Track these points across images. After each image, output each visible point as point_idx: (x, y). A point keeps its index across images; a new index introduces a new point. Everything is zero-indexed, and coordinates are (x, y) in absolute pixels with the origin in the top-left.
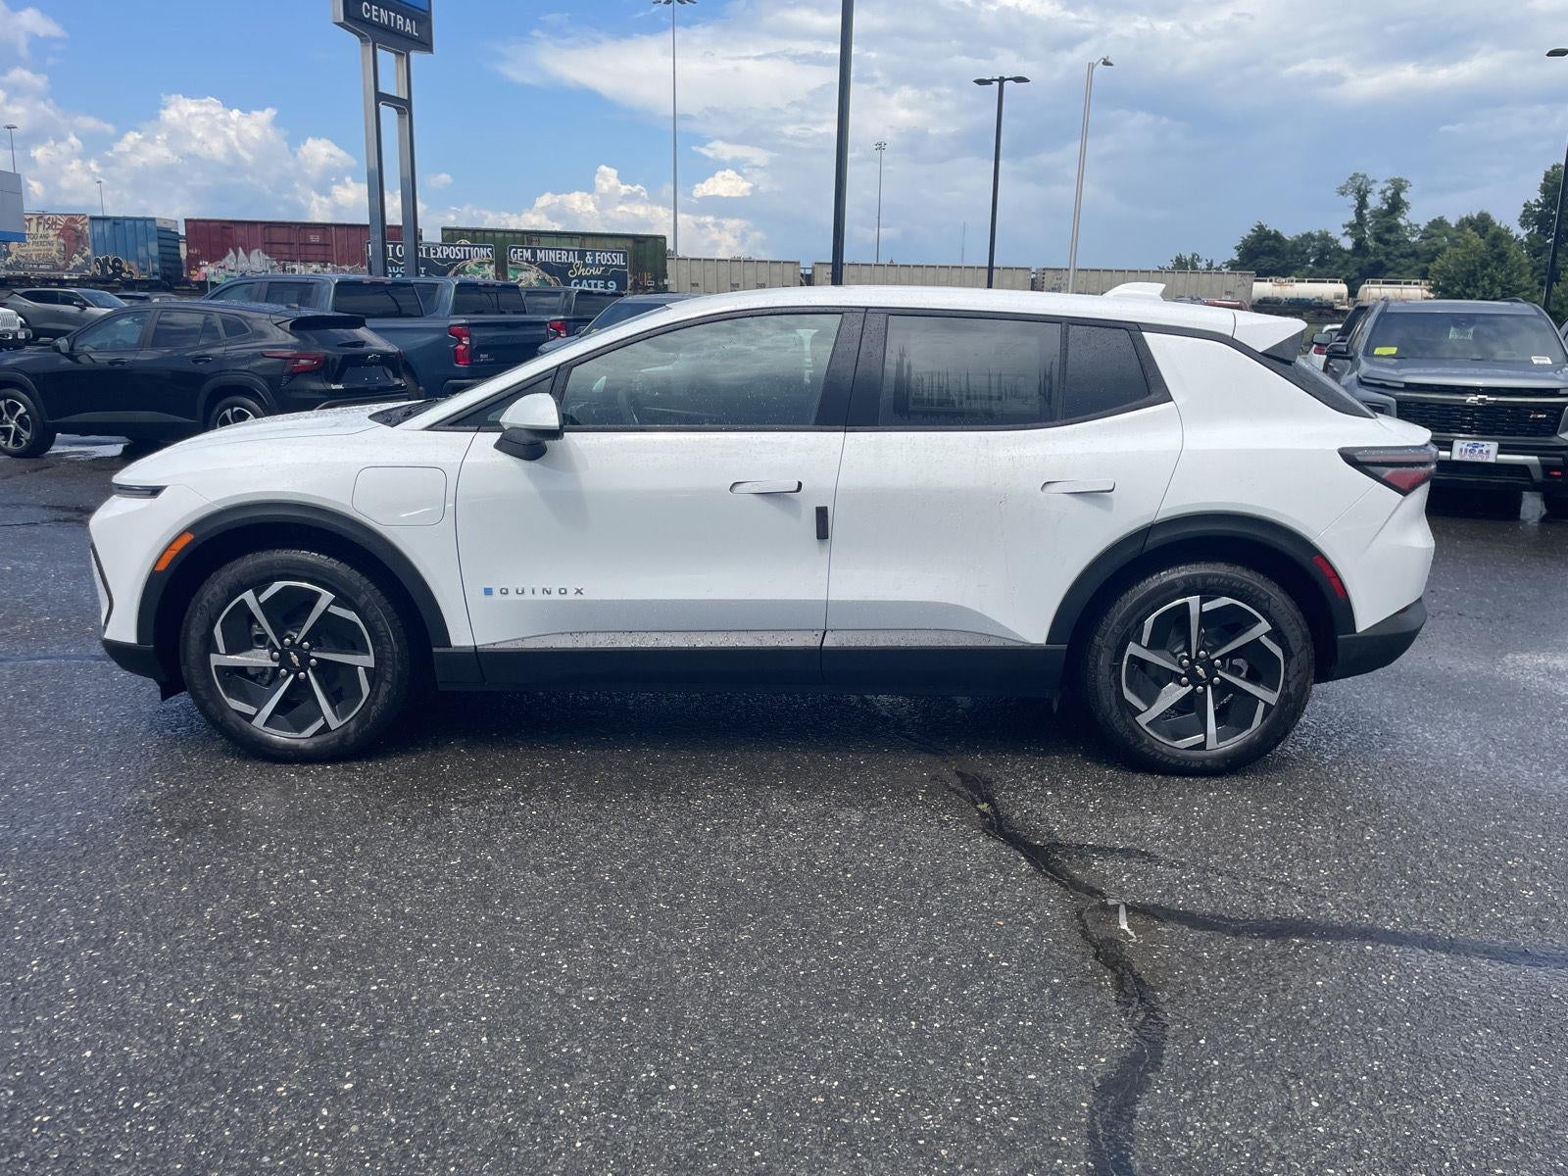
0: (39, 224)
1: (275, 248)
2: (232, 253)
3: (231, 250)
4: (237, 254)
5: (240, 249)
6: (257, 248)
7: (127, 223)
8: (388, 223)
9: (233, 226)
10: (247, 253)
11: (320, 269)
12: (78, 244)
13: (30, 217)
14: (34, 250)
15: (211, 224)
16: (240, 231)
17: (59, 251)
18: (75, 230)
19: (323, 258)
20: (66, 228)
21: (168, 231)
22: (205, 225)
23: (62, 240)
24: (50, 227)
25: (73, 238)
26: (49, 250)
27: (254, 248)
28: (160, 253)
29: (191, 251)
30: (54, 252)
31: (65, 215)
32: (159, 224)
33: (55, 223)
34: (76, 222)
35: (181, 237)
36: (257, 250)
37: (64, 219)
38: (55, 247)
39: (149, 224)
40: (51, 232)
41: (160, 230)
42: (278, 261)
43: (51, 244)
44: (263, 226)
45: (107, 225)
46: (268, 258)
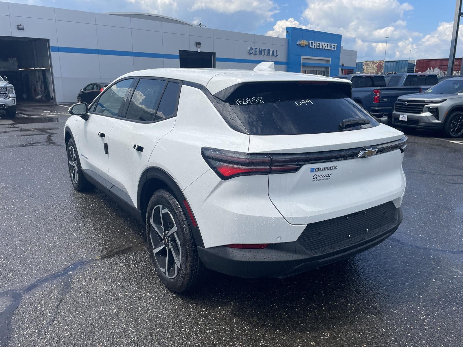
0: (372, 64)
1: (443, 67)
2: (429, 69)
3: (429, 68)
4: (430, 69)
5: (432, 68)
6: (437, 67)
7: (400, 62)
8: (456, 57)
9: (431, 61)
10: (433, 69)
11: (456, 73)
12: (381, 69)
13: (370, 62)
14: (370, 71)
15: (424, 61)
16: (433, 62)
17: (376, 71)
18: (380, 65)
19: (458, 69)
20: (379, 64)
21: (412, 64)
22: (422, 61)
23: (377, 68)
24: (375, 65)
25: (380, 67)
26: (373, 71)
27: (436, 67)
28: (408, 70)
29: (417, 69)
30: (374, 72)
31: (379, 61)
32: (409, 62)
33: (376, 63)
34: (381, 63)
35: (415, 65)
36: (437, 68)
37: (378, 62)
38: (375, 70)
39: (406, 62)
40: (375, 66)
41: (409, 64)
42: (443, 71)
43: (374, 69)
44: (440, 60)
45: (395, 63)
46: (440, 70)
